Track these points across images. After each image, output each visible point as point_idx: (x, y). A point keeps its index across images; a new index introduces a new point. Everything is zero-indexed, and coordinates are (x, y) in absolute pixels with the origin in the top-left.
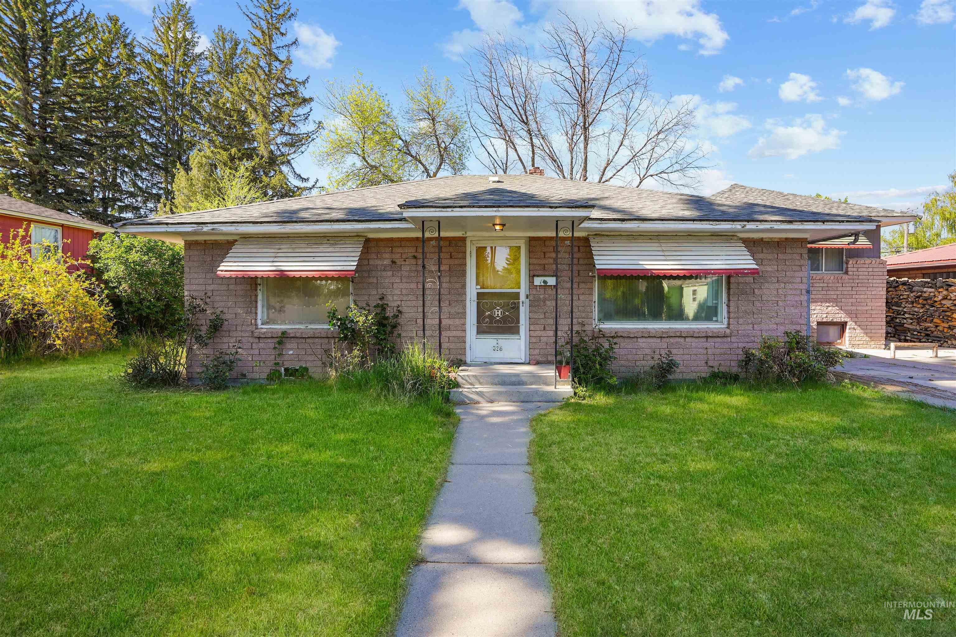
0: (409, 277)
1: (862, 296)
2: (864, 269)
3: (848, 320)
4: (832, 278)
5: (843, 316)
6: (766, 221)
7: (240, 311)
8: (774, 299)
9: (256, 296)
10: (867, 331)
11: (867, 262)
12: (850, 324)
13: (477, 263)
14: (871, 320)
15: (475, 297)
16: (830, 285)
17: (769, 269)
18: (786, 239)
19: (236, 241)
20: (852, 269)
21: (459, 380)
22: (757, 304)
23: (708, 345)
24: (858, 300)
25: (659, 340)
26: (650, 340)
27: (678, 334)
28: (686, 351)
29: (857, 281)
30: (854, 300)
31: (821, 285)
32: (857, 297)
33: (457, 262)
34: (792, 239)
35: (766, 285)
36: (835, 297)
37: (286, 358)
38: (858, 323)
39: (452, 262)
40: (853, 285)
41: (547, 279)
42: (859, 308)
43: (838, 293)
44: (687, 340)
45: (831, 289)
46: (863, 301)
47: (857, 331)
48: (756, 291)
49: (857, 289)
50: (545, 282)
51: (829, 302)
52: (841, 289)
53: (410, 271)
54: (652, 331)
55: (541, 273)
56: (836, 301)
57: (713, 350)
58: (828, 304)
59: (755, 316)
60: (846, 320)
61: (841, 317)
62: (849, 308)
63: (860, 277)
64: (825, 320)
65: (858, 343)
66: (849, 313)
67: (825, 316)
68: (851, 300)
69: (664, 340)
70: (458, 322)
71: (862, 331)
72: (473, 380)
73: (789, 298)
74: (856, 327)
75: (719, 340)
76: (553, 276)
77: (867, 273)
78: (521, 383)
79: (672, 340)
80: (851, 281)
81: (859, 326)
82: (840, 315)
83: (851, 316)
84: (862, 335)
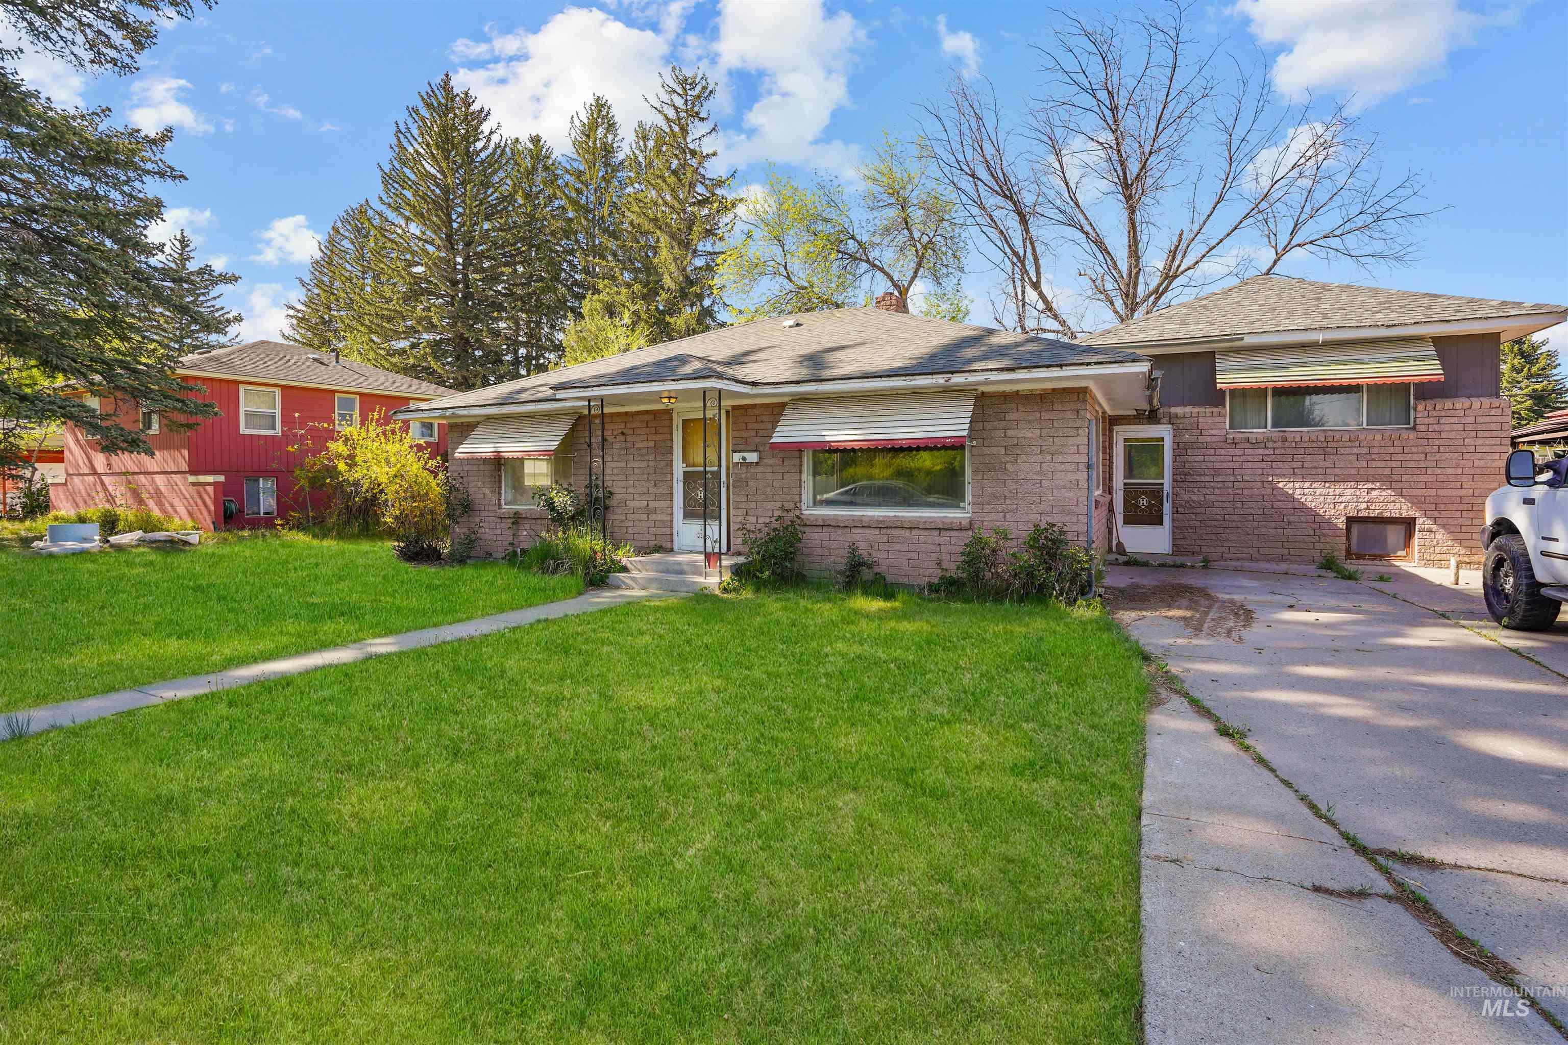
0: (619, 455)
1: (1450, 471)
2: (1456, 420)
3: (1417, 515)
4: (1378, 437)
5: (1404, 507)
6: (975, 371)
7: (487, 491)
8: (1035, 477)
9: (500, 476)
10: (1461, 536)
11: (1458, 406)
12: (1422, 522)
13: (684, 439)
14: (1471, 515)
15: (681, 477)
16: (1375, 451)
17: (1029, 434)
18: (1054, 390)
19: (478, 423)
20: (1426, 421)
21: (629, 566)
22: (1010, 484)
23: (941, 540)
24: (1440, 478)
25: (877, 532)
26: (868, 531)
27: (899, 524)
28: (912, 548)
29: (1437, 442)
30: (1431, 479)
31: (1355, 451)
32: (1438, 471)
33: (662, 437)
34: (1064, 389)
35: (1024, 457)
36: (1387, 472)
37: (521, 538)
38: (1439, 521)
39: (657, 437)
40: (1428, 449)
41: (745, 454)
42: (1441, 493)
43: (1394, 464)
44: (914, 532)
45: (1376, 457)
46: (1451, 478)
47: (1438, 536)
48: (1009, 466)
49: (1438, 456)
50: (744, 458)
51: (1373, 482)
52: (1400, 457)
53: (621, 449)
54: (864, 519)
55: (742, 447)
56: (1389, 481)
57: (950, 547)
58: (1370, 485)
59: (1008, 502)
60: (1412, 514)
61: (1401, 508)
62: (1419, 492)
63: (1444, 435)
64: (1364, 514)
65: (1439, 557)
66: (1417, 502)
67: (1364, 506)
68: (1422, 478)
69: (884, 531)
70: (663, 504)
71: (1446, 535)
72: (639, 567)
73: (1058, 475)
74: (1435, 528)
75: (953, 533)
76: (755, 451)
77: (1461, 427)
78: (682, 572)
79: (893, 532)
80: (1424, 442)
81: (1444, 526)
82: (1398, 506)
83: (1425, 507)
84: (1450, 543)
